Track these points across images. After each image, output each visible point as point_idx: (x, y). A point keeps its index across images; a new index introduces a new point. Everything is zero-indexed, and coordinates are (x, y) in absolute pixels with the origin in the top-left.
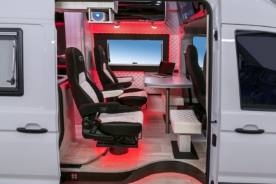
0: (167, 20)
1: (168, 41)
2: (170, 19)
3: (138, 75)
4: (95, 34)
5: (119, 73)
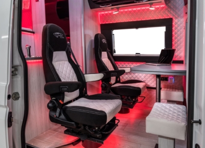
0: (170, 1)
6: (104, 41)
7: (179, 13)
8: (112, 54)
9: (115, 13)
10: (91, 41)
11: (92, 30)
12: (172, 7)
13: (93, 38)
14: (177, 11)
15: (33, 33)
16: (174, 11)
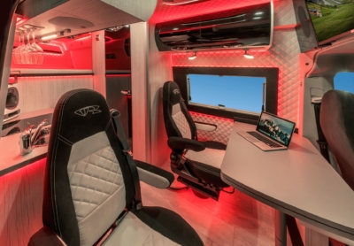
0: (273, 46)
1: (277, 78)
2: (280, 42)
3: (226, 123)
4: (174, 68)
5: (196, 114)
6: (176, 91)
7: (290, 62)
8: (186, 102)
9: (193, 59)
10: (160, 89)
11: (162, 77)
12: (278, 53)
13: (162, 86)
14: (286, 58)
15: (93, 74)
16: (280, 58)
